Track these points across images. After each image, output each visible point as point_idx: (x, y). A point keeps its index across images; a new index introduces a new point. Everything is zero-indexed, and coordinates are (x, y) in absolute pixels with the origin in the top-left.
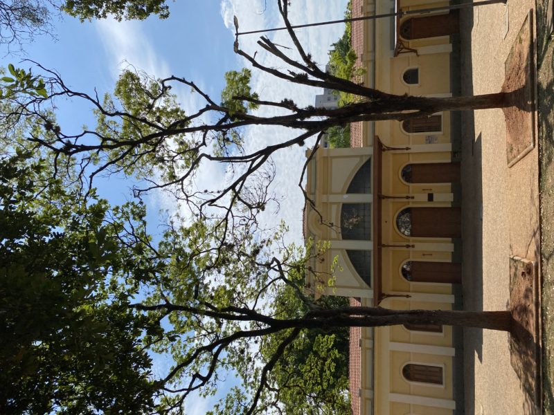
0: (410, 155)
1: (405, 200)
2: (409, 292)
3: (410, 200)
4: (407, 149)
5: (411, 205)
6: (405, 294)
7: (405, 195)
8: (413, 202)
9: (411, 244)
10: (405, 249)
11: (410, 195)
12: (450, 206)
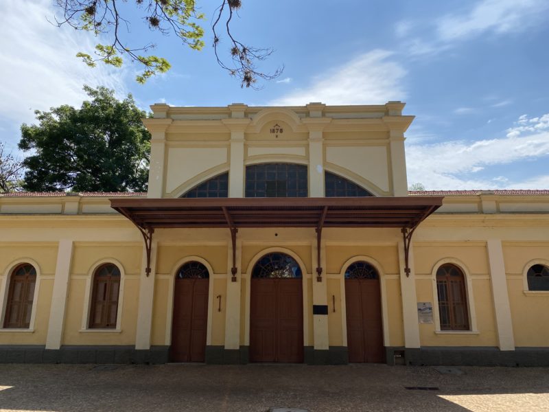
0: (395, 277)
1: (315, 266)
2: (157, 273)
3: (315, 275)
4: (407, 271)
5: (305, 277)
6: (153, 267)
7: (323, 266)
8: (311, 280)
9: (238, 275)
10: (230, 266)
11: (323, 275)
12: (306, 343)
